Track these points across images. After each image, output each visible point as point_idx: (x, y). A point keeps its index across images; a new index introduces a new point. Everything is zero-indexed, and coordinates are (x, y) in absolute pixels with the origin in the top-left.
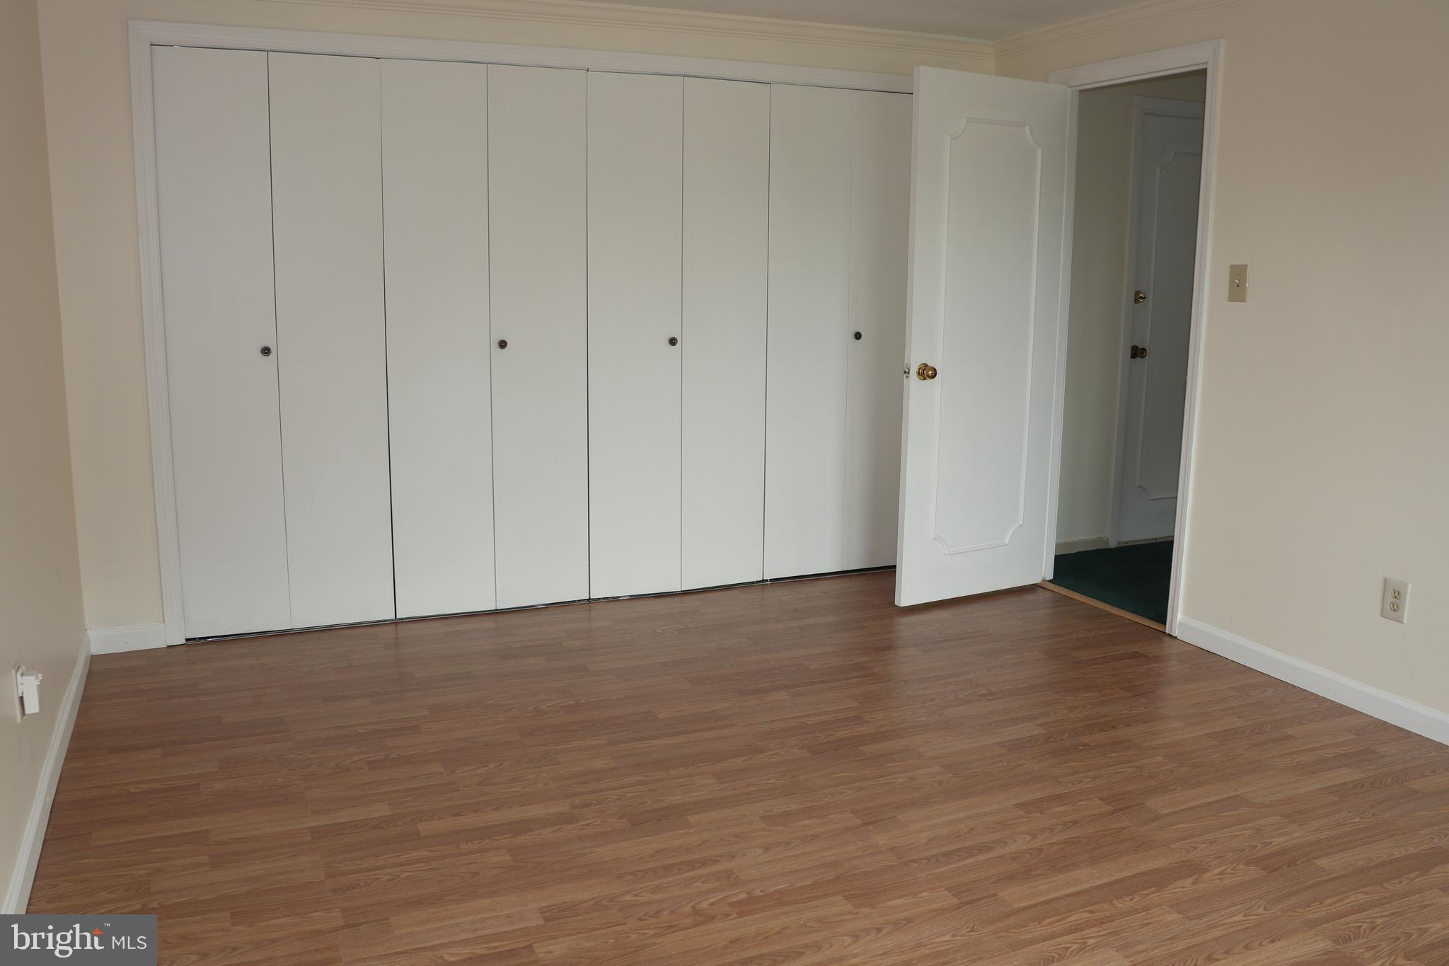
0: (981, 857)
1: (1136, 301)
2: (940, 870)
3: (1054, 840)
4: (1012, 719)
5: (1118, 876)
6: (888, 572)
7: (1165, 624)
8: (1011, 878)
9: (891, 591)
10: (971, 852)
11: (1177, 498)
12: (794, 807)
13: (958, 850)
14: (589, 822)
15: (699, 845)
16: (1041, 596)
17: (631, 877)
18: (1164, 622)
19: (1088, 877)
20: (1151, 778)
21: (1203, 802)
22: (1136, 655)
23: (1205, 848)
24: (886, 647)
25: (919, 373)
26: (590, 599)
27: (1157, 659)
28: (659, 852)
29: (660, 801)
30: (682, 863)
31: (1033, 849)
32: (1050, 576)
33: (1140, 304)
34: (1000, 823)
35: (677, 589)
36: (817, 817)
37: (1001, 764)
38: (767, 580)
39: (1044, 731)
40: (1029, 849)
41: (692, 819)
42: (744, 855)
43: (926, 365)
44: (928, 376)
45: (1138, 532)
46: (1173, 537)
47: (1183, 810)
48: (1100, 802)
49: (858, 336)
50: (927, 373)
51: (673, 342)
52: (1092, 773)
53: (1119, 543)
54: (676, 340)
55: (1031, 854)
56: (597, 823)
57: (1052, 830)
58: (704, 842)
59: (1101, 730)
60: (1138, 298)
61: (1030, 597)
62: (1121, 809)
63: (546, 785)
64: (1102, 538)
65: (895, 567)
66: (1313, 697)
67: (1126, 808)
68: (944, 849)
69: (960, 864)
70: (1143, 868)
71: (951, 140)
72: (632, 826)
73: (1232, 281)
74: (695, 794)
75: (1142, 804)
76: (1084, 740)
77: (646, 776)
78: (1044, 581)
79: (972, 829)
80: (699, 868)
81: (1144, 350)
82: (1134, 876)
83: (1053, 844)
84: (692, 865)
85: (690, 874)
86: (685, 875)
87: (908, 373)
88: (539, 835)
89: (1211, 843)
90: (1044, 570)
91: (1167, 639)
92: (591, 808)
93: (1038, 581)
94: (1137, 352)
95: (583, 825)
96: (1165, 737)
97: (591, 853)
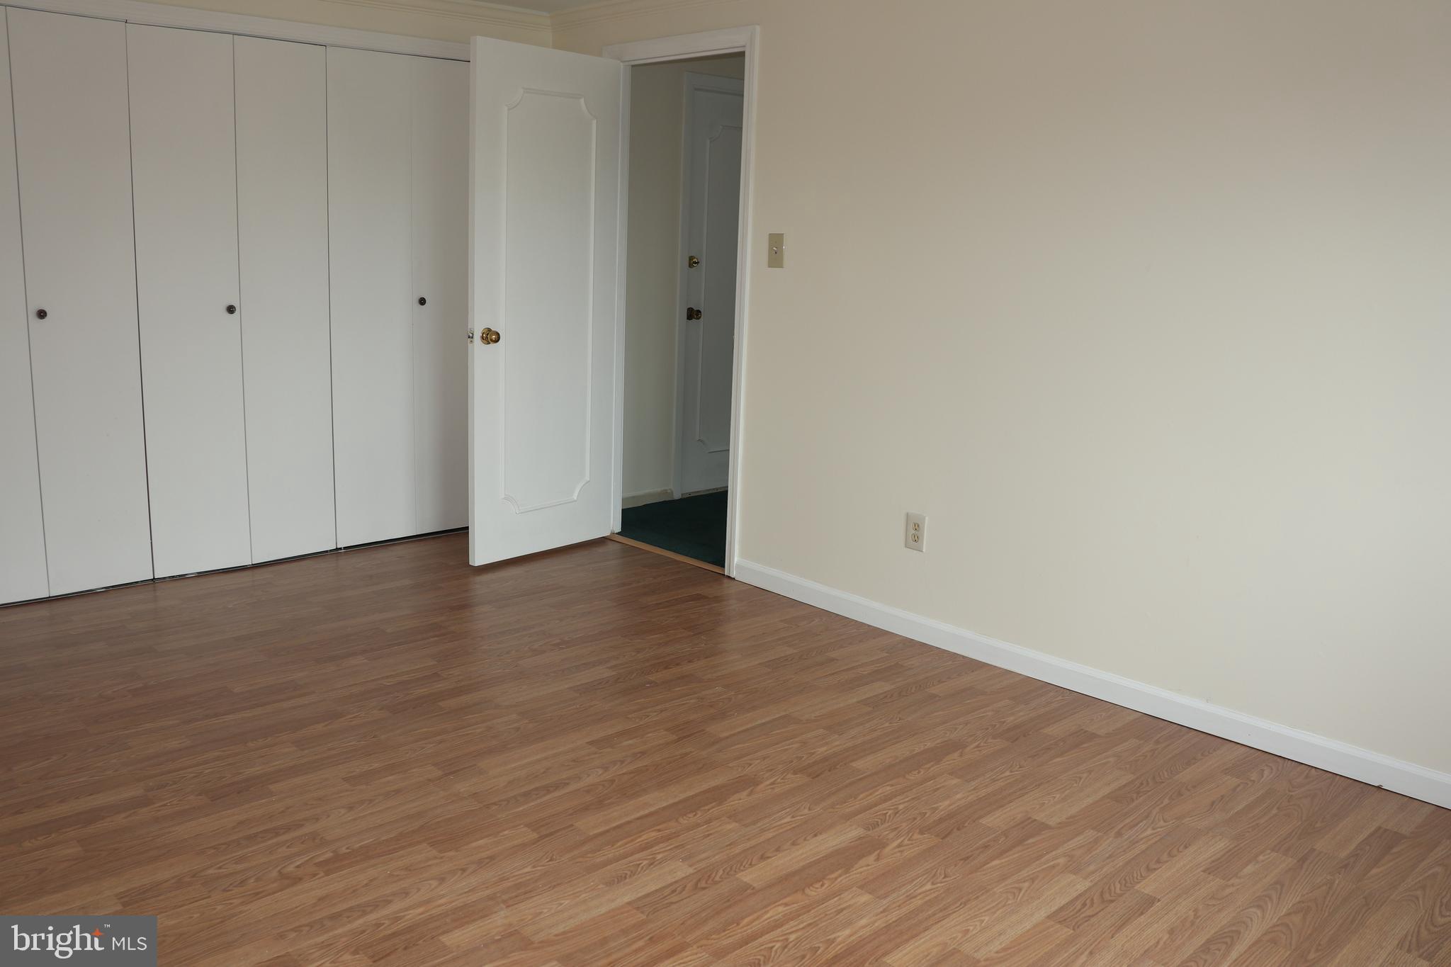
0: (557, 794)
1: (691, 266)
2: (521, 809)
3: (624, 771)
4: (584, 664)
5: (682, 796)
6: (462, 533)
7: (724, 567)
8: (586, 809)
9: (464, 551)
10: (548, 789)
11: (729, 450)
12: (376, 765)
13: (536, 789)
14: (165, 802)
15: (283, 812)
16: (611, 547)
17: (213, 851)
18: (723, 566)
19: (657, 800)
20: (711, 706)
21: (757, 723)
22: (699, 597)
23: (759, 763)
24: (462, 606)
25: (482, 337)
26: (154, 578)
27: (718, 599)
28: (241, 823)
29: (240, 773)
30: (265, 831)
31: (606, 781)
32: (618, 529)
33: (694, 268)
34: (574, 761)
35: (248, 562)
36: (398, 773)
37: (575, 707)
38: (340, 549)
39: (614, 673)
40: (603, 781)
41: (273, 787)
42: (329, 816)
43: (489, 330)
44: (491, 340)
45: (698, 485)
46: (727, 487)
47: (739, 733)
48: (665, 732)
49: (422, 301)
50: (491, 337)
51: (231, 309)
52: (659, 707)
53: (682, 495)
54: (235, 308)
55: (603, 786)
56: (175, 802)
57: (622, 762)
58: (288, 808)
59: (666, 668)
60: (692, 262)
61: (601, 550)
62: (685, 737)
63: (116, 771)
64: (666, 490)
65: (467, 528)
66: (853, 623)
67: (689, 736)
68: (523, 790)
69: (539, 801)
70: (705, 786)
71: (509, 109)
72: (212, 801)
73: (770, 249)
74: (275, 764)
75: (703, 730)
76: (652, 678)
77: (224, 751)
78: (613, 533)
79: (547, 769)
80: (284, 833)
81: (699, 312)
82: (696, 795)
83: (623, 774)
84: (276, 832)
85: (274, 841)
86: (270, 842)
87: (472, 338)
88: (112, 822)
89: (764, 758)
90: (612, 523)
91: (726, 581)
92: (167, 788)
93: (606, 534)
94: (693, 314)
95: (159, 807)
96: (723, 670)
97: (170, 832)
